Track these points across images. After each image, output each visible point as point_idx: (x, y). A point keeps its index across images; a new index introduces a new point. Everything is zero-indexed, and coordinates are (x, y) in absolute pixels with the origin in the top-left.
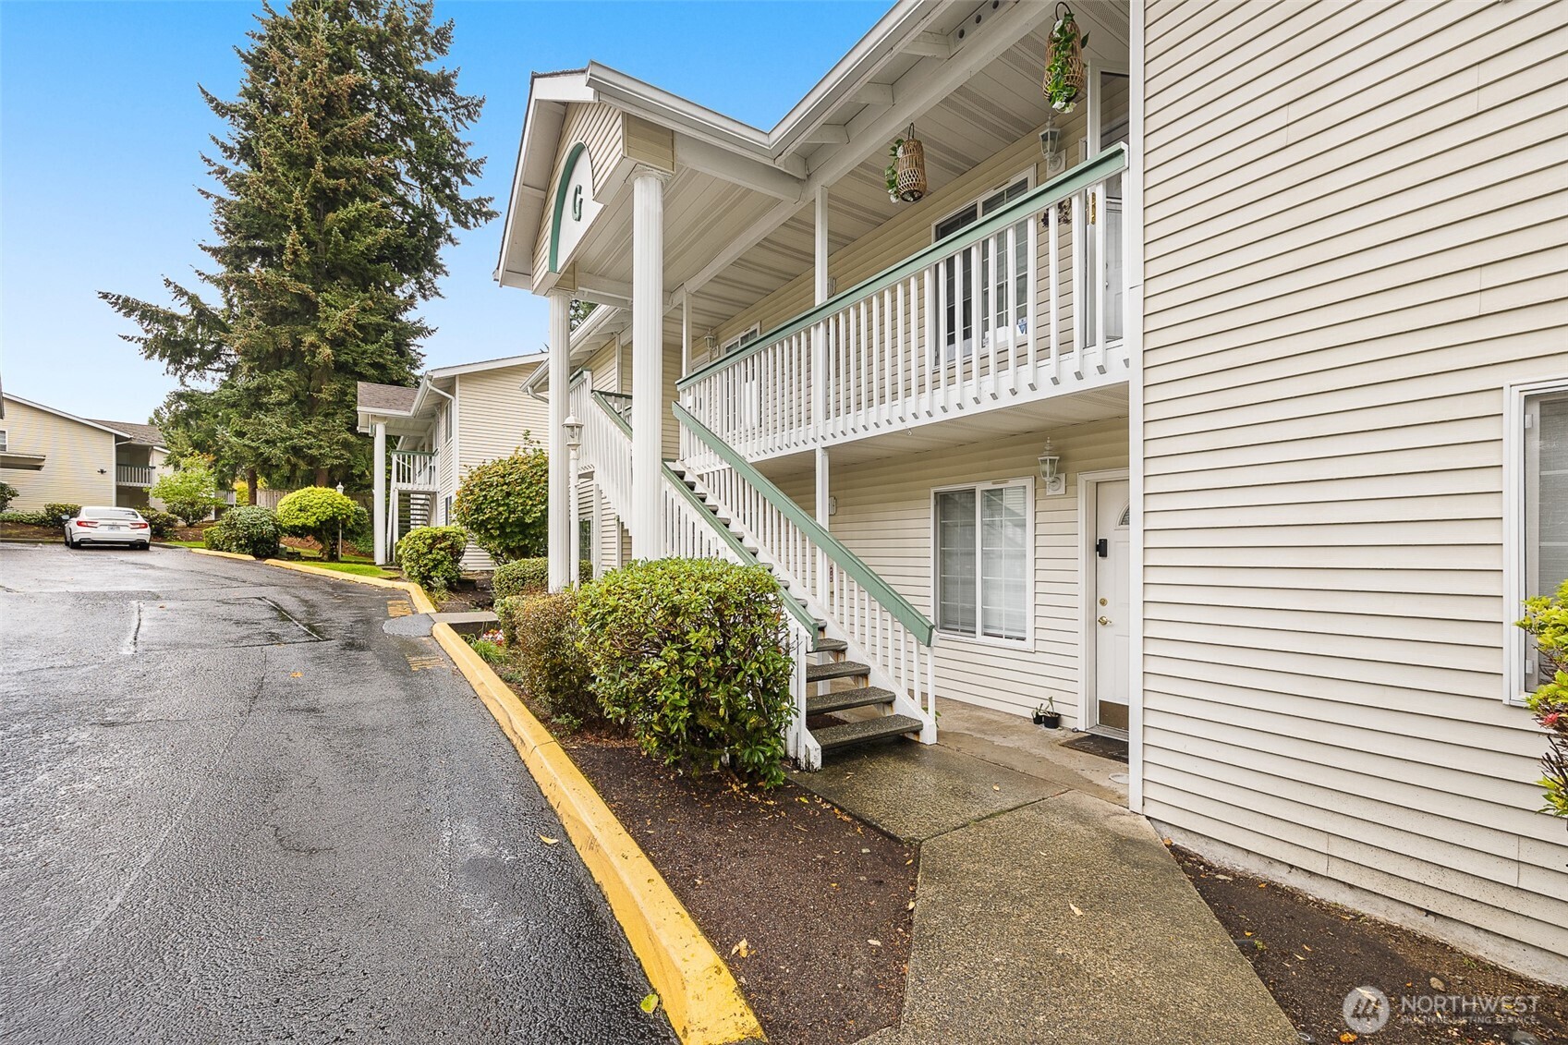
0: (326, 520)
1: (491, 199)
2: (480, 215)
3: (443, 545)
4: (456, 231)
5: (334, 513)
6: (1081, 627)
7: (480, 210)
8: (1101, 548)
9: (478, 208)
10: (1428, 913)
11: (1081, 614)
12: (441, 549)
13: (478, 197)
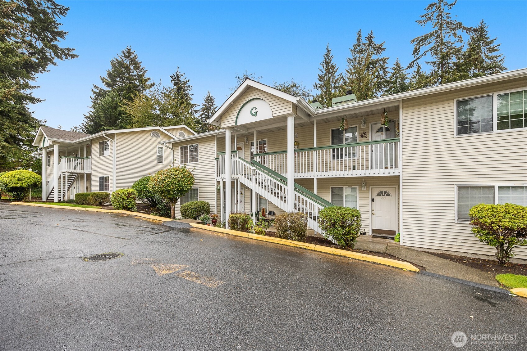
0: (32, 184)
1: (74, 49)
2: (69, 55)
3: (132, 196)
4: (56, 60)
5: (35, 181)
6: (370, 215)
7: (69, 53)
8: (373, 200)
9: (67, 52)
10: (446, 250)
11: (370, 213)
12: (131, 198)
13: (67, 48)
